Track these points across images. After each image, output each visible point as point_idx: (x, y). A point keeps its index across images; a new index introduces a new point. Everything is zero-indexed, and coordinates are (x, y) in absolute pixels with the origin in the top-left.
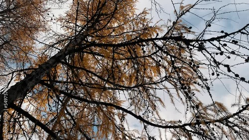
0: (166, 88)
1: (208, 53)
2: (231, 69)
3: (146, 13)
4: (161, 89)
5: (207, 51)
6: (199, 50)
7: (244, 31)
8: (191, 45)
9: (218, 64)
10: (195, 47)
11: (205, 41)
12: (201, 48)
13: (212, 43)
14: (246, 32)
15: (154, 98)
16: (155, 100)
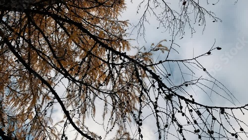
0: (106, 101)
1: (172, 105)
2: (183, 131)
3: (126, 24)
4: (101, 99)
5: (172, 103)
6: (165, 98)
7: (210, 109)
8: (162, 89)
9: (174, 119)
10: (165, 93)
11: (176, 94)
12: (168, 98)
13: (179, 100)
14: (211, 112)
15: (90, 103)
16: (90, 105)
